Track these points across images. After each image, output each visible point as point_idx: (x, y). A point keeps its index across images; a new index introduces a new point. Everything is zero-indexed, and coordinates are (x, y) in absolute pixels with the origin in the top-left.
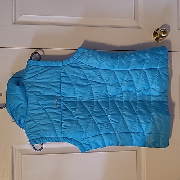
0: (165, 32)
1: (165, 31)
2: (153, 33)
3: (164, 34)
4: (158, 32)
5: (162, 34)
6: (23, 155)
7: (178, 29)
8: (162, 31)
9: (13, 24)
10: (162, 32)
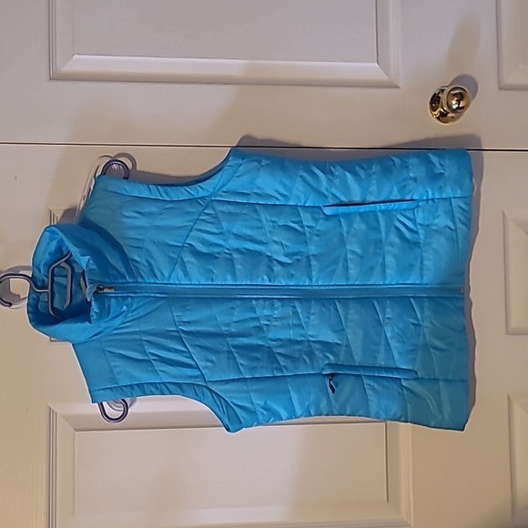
0: (461, 97)
1: (460, 93)
2: (430, 99)
3: (459, 102)
4: (443, 97)
5: (454, 102)
6: (76, 430)
7: (500, 89)
8: (453, 92)
9: (50, 79)
10: (454, 95)
